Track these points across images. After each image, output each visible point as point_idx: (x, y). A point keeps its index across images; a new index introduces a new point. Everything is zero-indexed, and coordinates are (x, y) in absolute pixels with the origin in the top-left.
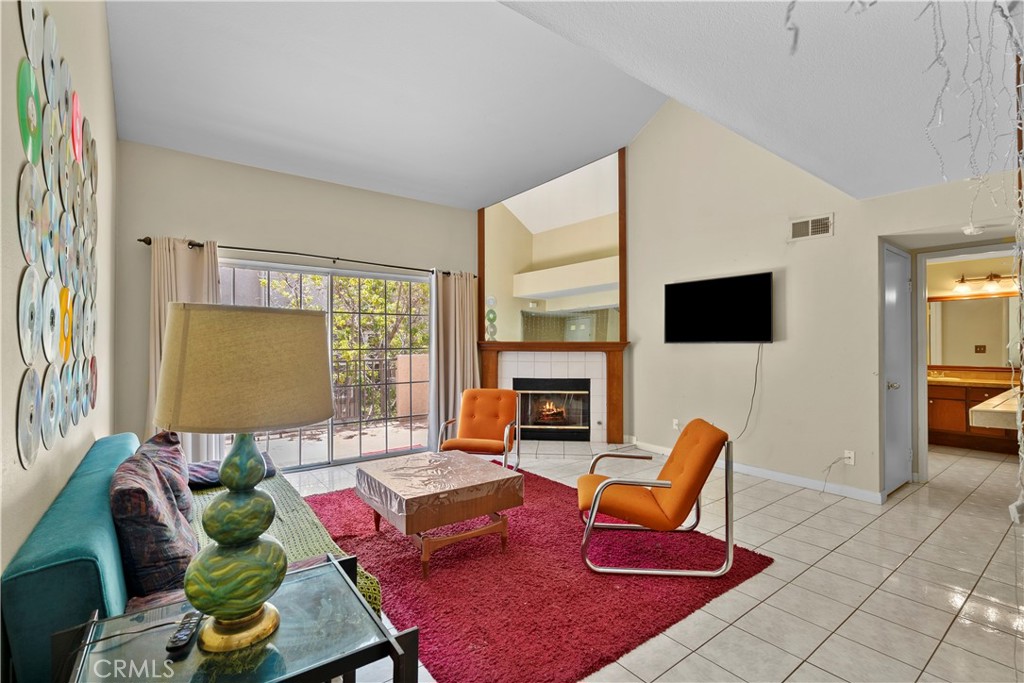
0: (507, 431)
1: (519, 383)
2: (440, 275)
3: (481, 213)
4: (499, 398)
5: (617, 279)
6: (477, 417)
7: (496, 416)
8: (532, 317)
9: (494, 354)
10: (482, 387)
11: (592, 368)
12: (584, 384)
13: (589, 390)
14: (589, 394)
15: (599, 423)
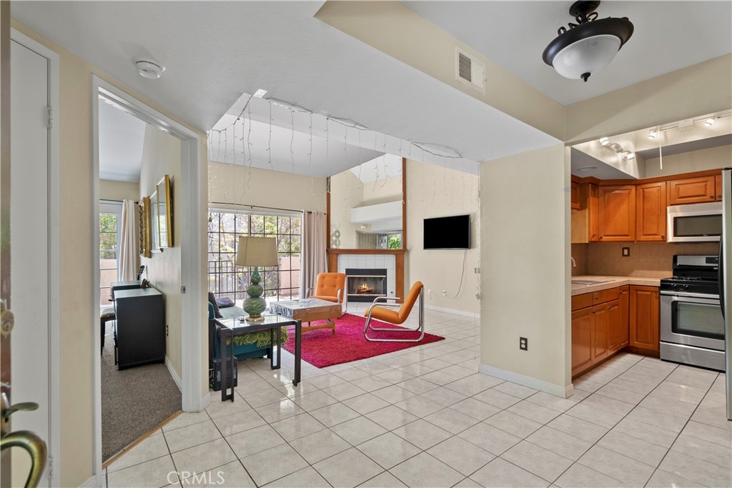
0: (339, 292)
1: (348, 271)
2: (306, 213)
3: (328, 179)
4: (336, 277)
5: (401, 214)
6: (325, 287)
7: (335, 286)
8: (363, 234)
9: (335, 256)
10: (329, 272)
11: (388, 263)
12: (384, 272)
13: (386, 275)
14: (386, 278)
15: (392, 293)
